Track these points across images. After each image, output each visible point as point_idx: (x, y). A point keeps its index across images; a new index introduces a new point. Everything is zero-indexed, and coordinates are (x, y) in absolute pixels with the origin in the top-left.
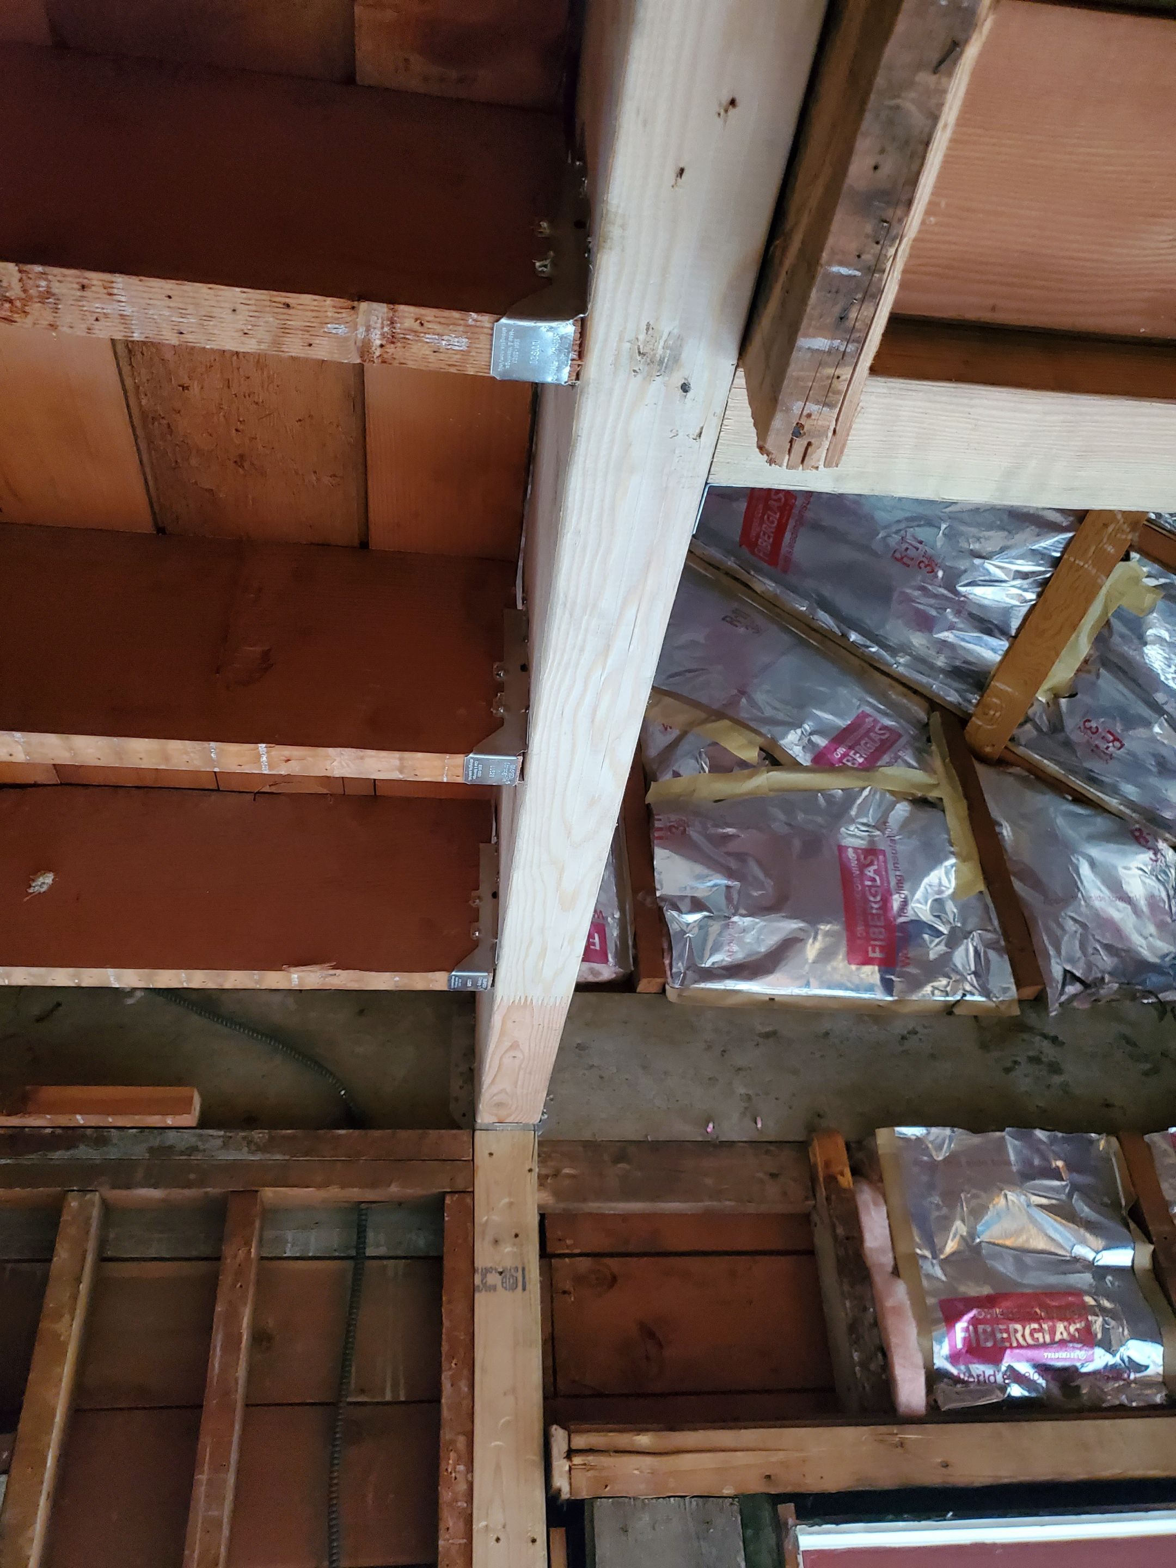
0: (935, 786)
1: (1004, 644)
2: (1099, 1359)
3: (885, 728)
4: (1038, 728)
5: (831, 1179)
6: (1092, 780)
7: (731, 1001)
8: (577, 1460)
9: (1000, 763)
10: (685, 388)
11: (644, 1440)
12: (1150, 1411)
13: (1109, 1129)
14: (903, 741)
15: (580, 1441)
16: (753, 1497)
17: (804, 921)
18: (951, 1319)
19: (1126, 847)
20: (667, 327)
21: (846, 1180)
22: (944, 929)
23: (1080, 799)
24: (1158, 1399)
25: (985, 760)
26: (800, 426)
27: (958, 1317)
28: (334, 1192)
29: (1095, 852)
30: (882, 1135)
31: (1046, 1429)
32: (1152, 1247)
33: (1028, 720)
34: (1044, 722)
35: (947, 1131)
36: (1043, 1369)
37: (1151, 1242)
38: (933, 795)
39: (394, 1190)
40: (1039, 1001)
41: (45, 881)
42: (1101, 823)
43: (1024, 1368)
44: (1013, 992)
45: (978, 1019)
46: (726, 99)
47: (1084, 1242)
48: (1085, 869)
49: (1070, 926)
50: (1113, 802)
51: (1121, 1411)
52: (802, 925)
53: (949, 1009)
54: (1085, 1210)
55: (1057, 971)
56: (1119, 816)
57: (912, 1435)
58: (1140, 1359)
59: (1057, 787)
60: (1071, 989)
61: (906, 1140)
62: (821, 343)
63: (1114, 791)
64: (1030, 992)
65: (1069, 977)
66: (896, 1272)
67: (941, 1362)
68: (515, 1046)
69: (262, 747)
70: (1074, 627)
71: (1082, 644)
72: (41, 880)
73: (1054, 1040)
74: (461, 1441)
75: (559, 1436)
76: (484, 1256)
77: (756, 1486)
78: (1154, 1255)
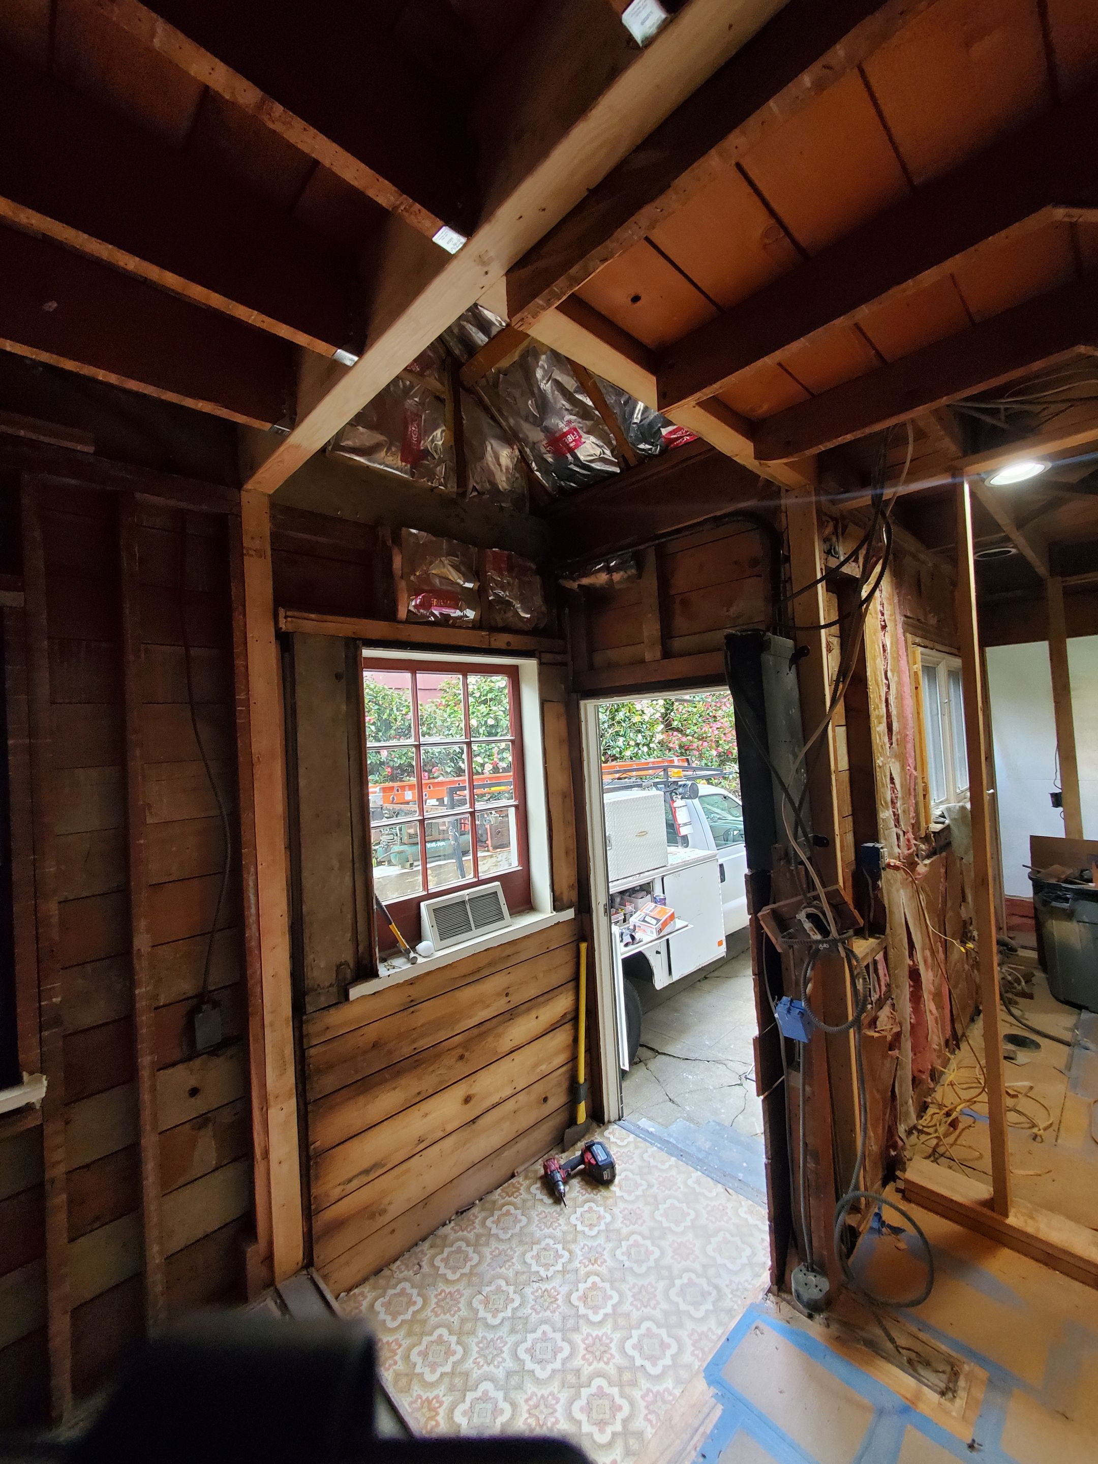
0: (443, 392)
1: (487, 340)
2: (458, 613)
3: (429, 356)
4: (487, 381)
5: (384, 542)
6: (499, 411)
7: (351, 463)
8: (289, 619)
9: (469, 391)
10: (486, 273)
11: (313, 616)
12: (468, 628)
13: (475, 545)
14: (435, 366)
15: (289, 613)
16: (348, 638)
17: (387, 437)
18: (417, 595)
19: (504, 444)
20: (492, 254)
21: (389, 543)
22: (437, 457)
23: (493, 418)
24: (470, 626)
25: (464, 388)
26: (523, 319)
27: (419, 595)
28: (172, 502)
29: (493, 442)
30: (404, 529)
31: (440, 629)
32: (479, 584)
33: (484, 376)
34: (491, 380)
35: (425, 534)
36: (441, 614)
37: (479, 581)
38: (443, 396)
39: (204, 507)
40: (463, 495)
41: (52, 305)
42: (498, 431)
43: (436, 613)
44: (455, 489)
45: (441, 495)
46: (543, 206)
47: (460, 579)
48: (489, 448)
49: (479, 469)
50: (504, 423)
51: (460, 627)
52: (385, 439)
53: (432, 489)
54: (463, 569)
55: (471, 487)
56: (505, 430)
57: (401, 626)
58: (468, 615)
59: (486, 409)
60: (475, 493)
61: (411, 533)
62: (541, 302)
63: (506, 419)
64: (461, 490)
65: (475, 489)
66: (402, 577)
67: (411, 608)
68: (282, 461)
69: (256, 312)
70: (517, 346)
71: (516, 356)
72: (50, 304)
73: (465, 511)
74: (240, 608)
75: (282, 612)
76: (247, 543)
77: (350, 635)
78: (479, 587)
